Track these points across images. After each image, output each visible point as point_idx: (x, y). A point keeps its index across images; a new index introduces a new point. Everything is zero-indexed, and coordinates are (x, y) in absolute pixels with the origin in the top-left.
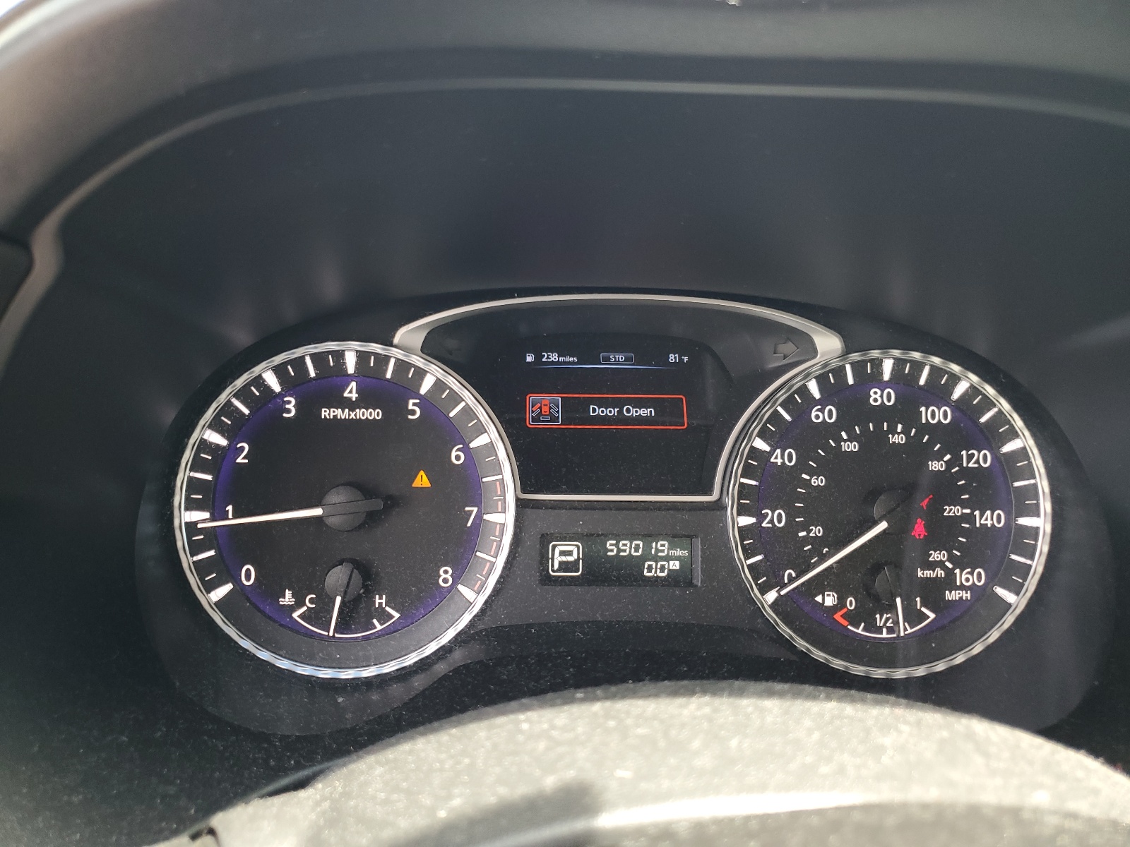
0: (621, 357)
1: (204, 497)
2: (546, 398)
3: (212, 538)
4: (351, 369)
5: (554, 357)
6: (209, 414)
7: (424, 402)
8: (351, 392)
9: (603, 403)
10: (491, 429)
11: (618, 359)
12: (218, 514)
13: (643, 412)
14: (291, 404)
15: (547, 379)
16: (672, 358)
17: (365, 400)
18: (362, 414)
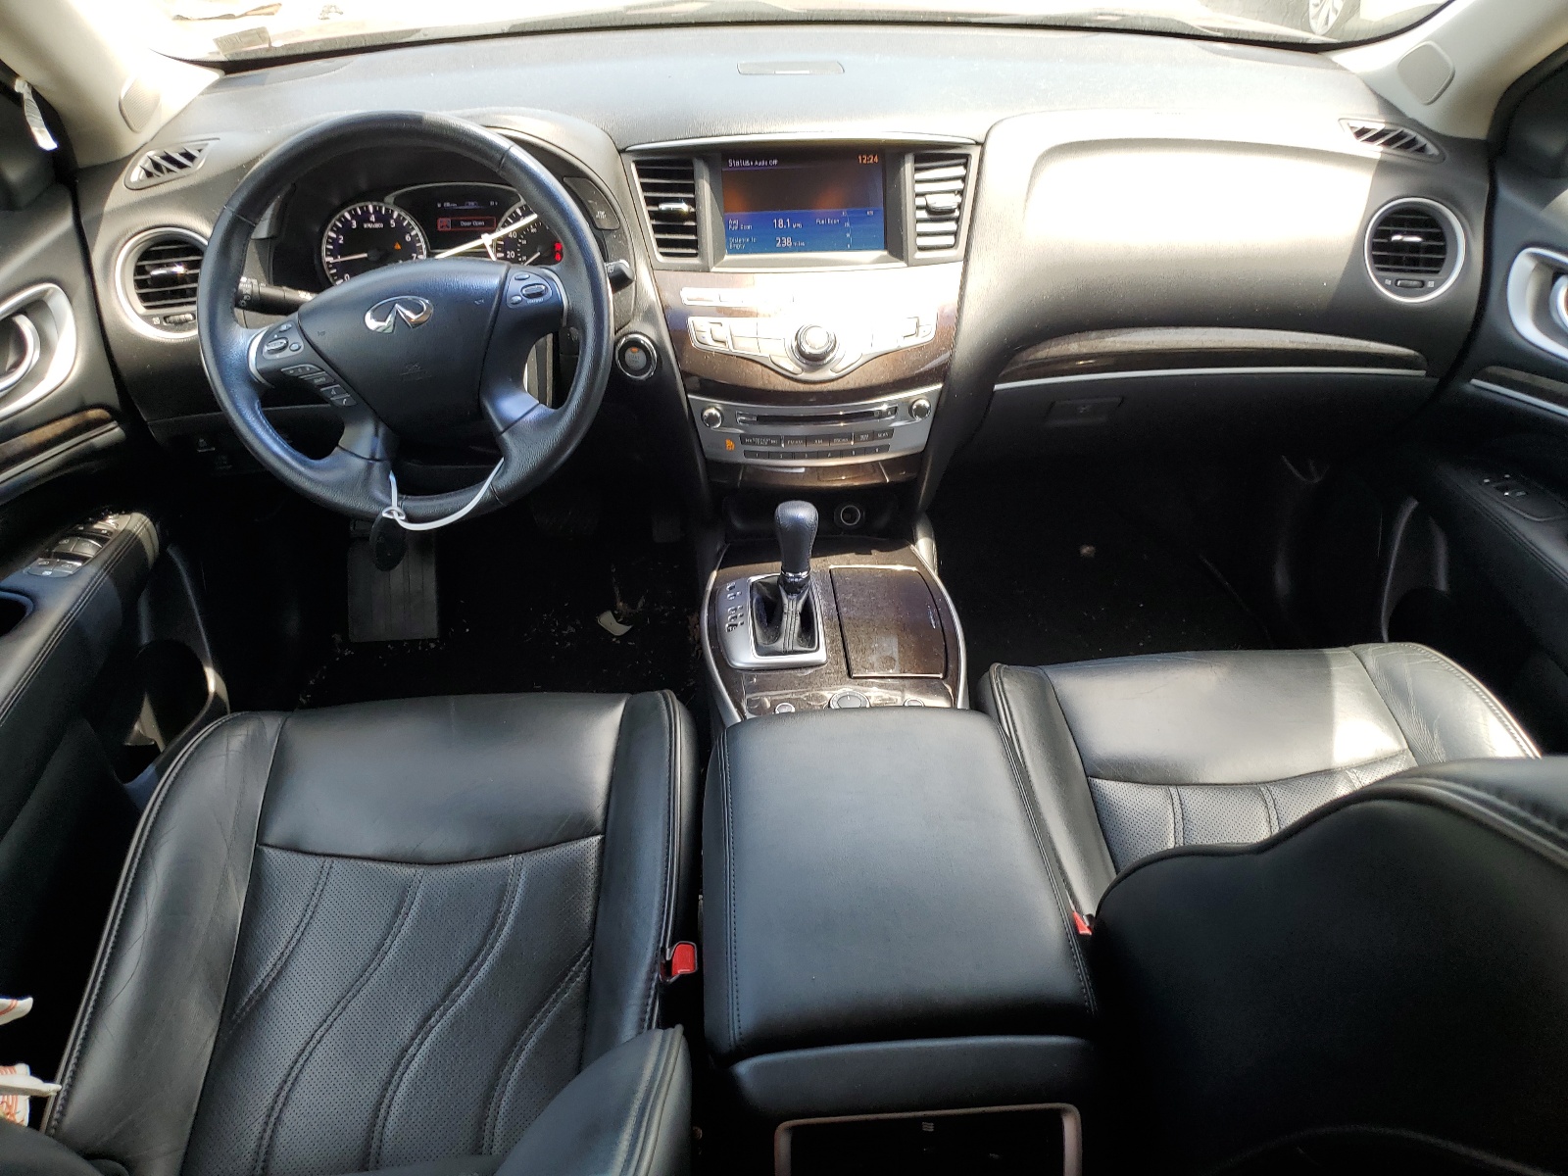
0: (473, 203)
1: (332, 253)
2: (444, 219)
3: (335, 265)
4: (371, 211)
5: (448, 204)
6: (330, 226)
7: (395, 221)
8: (373, 218)
9: (465, 221)
10: (416, 228)
11: (472, 205)
12: (336, 258)
13: (480, 223)
14: (354, 223)
15: (446, 213)
16: (492, 203)
17: (377, 221)
18: (377, 226)
